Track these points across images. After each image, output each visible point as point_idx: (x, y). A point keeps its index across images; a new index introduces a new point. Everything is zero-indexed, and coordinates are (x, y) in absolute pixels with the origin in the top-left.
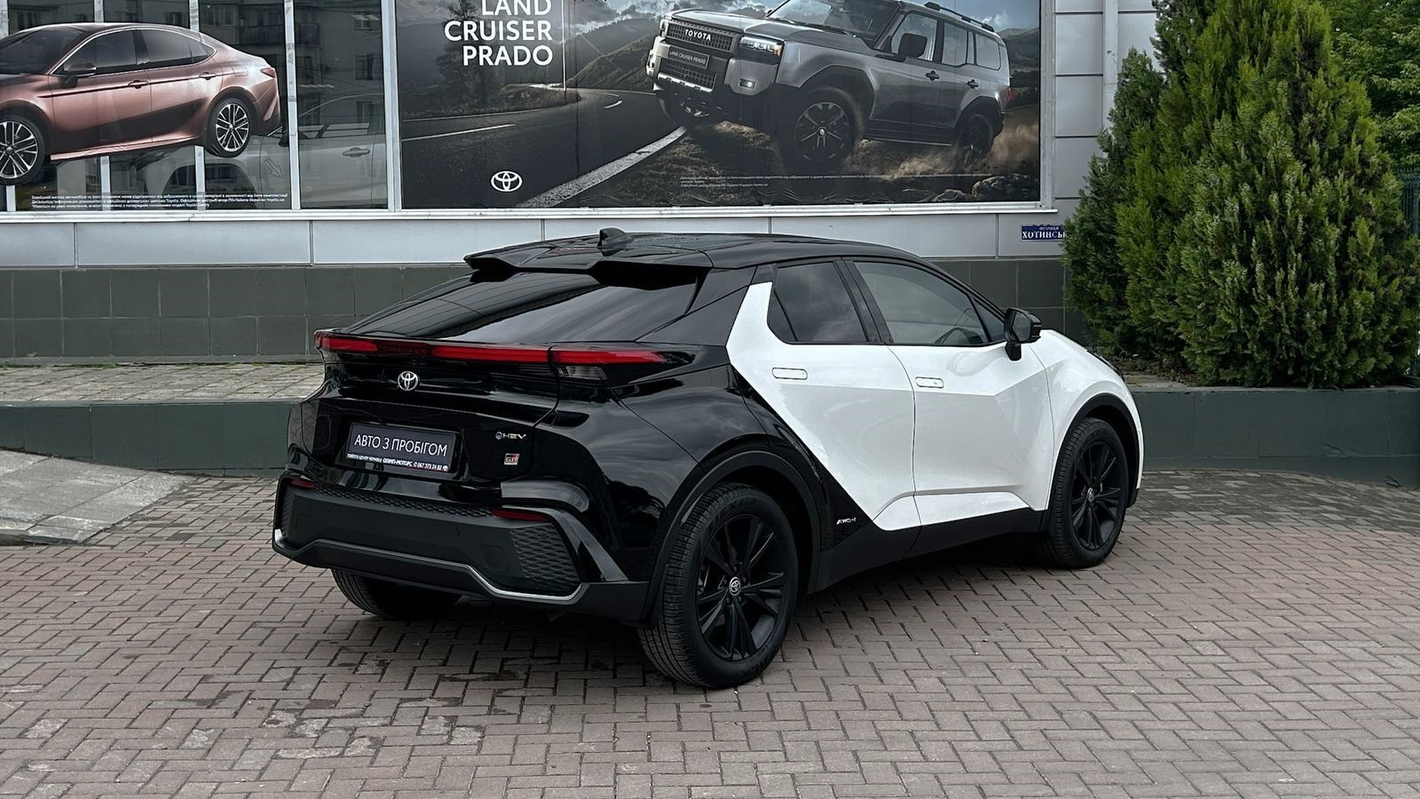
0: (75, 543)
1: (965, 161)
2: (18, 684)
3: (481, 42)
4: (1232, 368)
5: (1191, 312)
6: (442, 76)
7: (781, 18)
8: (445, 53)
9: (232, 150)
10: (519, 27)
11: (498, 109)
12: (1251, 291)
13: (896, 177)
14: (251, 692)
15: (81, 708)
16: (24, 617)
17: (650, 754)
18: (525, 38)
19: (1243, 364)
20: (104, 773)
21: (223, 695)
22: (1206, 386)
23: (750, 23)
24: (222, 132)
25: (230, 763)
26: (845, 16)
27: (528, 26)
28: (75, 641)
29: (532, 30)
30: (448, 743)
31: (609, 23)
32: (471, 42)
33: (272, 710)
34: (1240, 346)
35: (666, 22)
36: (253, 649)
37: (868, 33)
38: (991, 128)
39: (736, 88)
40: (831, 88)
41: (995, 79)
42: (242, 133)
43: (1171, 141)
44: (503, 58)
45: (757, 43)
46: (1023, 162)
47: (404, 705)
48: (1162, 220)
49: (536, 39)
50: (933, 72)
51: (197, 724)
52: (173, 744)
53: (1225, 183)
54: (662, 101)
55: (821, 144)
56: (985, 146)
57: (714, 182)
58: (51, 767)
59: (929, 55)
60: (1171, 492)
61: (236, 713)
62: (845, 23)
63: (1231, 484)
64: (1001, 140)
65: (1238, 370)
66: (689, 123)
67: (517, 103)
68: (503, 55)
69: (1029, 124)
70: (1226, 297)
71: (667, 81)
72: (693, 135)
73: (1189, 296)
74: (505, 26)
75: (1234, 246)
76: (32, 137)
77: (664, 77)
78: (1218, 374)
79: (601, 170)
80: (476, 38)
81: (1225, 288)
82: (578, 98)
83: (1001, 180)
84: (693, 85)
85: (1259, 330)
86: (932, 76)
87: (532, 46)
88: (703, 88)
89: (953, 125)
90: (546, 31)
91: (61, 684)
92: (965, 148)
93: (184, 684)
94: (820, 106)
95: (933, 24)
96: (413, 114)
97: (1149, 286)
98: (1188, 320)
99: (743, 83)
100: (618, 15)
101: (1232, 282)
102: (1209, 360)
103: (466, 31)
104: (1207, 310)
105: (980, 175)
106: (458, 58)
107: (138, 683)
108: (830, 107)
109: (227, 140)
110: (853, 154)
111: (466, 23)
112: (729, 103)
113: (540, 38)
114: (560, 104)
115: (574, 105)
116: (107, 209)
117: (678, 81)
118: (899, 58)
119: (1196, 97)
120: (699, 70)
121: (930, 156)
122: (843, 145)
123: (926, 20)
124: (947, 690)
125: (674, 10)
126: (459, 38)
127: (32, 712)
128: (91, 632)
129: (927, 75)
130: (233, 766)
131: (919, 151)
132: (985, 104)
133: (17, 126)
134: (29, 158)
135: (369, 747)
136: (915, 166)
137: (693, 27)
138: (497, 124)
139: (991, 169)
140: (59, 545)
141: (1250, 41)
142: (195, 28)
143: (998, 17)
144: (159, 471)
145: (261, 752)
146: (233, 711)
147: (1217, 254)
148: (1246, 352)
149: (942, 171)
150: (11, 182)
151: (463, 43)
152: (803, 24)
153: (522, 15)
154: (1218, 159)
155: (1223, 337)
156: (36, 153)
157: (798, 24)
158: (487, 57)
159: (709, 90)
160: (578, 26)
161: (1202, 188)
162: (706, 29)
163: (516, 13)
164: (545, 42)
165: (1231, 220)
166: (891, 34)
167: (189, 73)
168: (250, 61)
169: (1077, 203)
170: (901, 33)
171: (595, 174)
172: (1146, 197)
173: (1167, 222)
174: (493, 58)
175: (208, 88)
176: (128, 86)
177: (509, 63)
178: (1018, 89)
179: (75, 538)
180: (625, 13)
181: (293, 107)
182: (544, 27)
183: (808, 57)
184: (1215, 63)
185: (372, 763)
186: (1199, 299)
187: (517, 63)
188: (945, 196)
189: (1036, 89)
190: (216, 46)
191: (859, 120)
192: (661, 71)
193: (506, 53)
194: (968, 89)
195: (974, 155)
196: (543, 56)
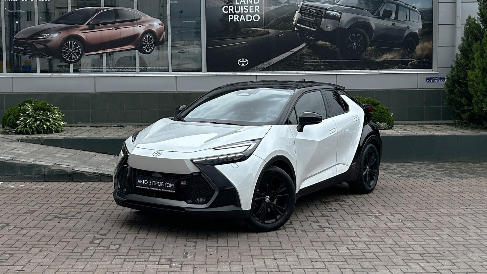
1: (406, 55)
3: (235, 13)
6: (221, 25)
7: (341, 4)
8: (222, 17)
9: (148, 51)
10: (248, 8)
11: (240, 37)
13: (381, 60)
18: (250, 12)
23: (330, 6)
24: (145, 45)
26: (363, 3)
27: (251, 8)
29: (253, 9)
30: (325, 231)
31: (280, 6)
32: (231, 13)
35: (300, 6)
37: (371, 9)
38: (415, 43)
39: (324, 29)
40: (358, 29)
41: (416, 26)
42: (152, 45)
44: (242, 19)
45: (332, 13)
46: (426, 55)
49: (254, 12)
50: (394, 23)
54: (298, 34)
55: (354, 48)
56: (413, 49)
57: (316, 62)
59: (393, 17)
62: (363, 6)
64: (419, 47)
66: (308, 41)
67: (247, 34)
68: (242, 18)
69: (428, 41)
71: (300, 27)
72: (309, 46)
74: (243, 8)
76: (79, 47)
77: (299, 25)
79: (278, 57)
80: (233, 12)
82: (268, 33)
83: (418, 61)
84: (309, 28)
86: (394, 24)
87: (252, 15)
88: (312, 29)
89: (402, 42)
90: (258, 9)
92: (406, 50)
94: (354, 35)
95: (395, 6)
96: (211, 39)
97: (482, 99)
99: (327, 27)
100: (283, 3)
103: (230, 10)
105: (411, 59)
106: (227, 19)
108: (358, 35)
109: (146, 48)
110: (366, 52)
111: (230, 7)
112: (322, 34)
113: (256, 12)
114: (262, 35)
115: (267, 35)
116: (105, 72)
117: (304, 26)
118: (383, 18)
120: (311, 23)
121: (393, 53)
122: (362, 49)
123: (392, 5)
125: (303, 2)
126: (227, 12)
129: (392, 24)
131: (389, 51)
132: (413, 34)
133: (74, 43)
134: (78, 54)
136: (388, 56)
137: (309, 7)
138: (239, 42)
139: (415, 57)
142: (136, 9)
143: (417, 4)
149: (397, 58)
150: (71, 63)
151: (228, 14)
152: (348, 6)
153: (249, 4)
156: (80, 52)
157: (347, 6)
158: (237, 18)
159: (315, 30)
160: (269, 7)
162: (314, 8)
163: (247, 3)
164: (257, 13)
166: (379, 10)
167: (134, 24)
168: (154, 20)
169: (450, 70)
170: (383, 9)
171: (274, 59)
172: (479, 68)
174: (239, 19)
175: (140, 30)
176: (113, 29)
177: (245, 21)
178: (425, 29)
180: (285, 3)
181: (169, 36)
182: (257, 8)
183: (350, 18)
187: (247, 20)
188: (398, 67)
189: (431, 29)
190: (143, 15)
191: (368, 40)
192: (298, 23)
193: (243, 17)
194: (407, 29)
195: (409, 52)
196: (256, 18)
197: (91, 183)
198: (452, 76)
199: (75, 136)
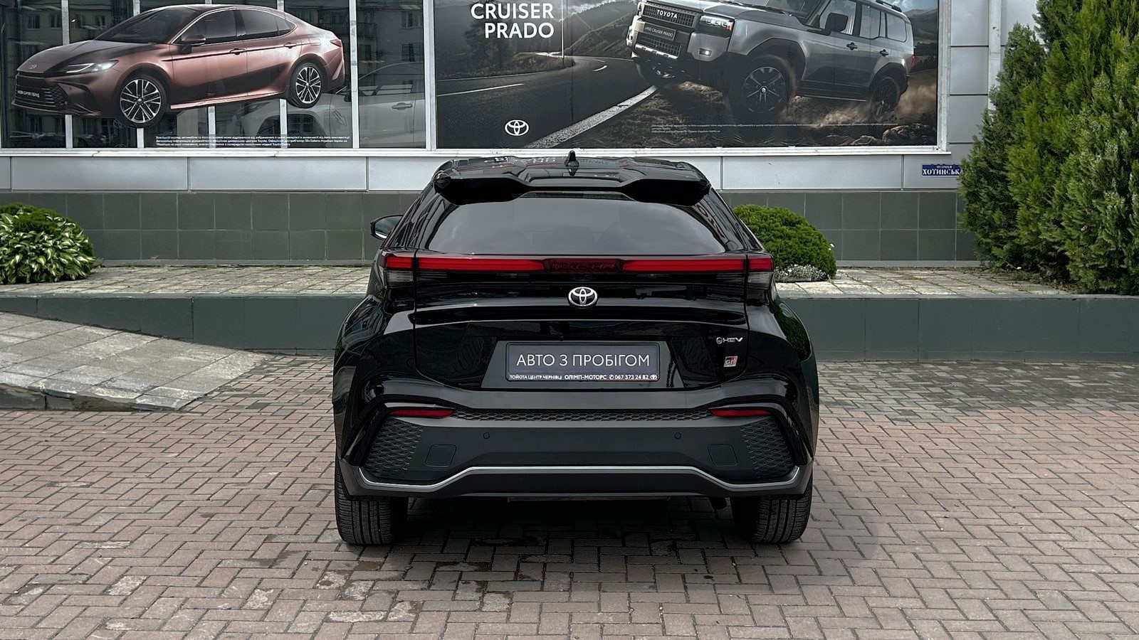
0: (173, 410)
1: (877, 114)
2: (110, 540)
3: (499, 20)
4: (1109, 279)
5: (1075, 234)
6: (469, 46)
8: (471, 28)
9: (306, 102)
10: (528, 9)
11: (511, 72)
12: (1127, 217)
13: (822, 125)
14: (308, 552)
15: (160, 566)
16: (123, 475)
17: (664, 627)
18: (533, 17)
19: (1119, 276)
20: (173, 633)
21: (283, 555)
22: (1087, 293)
23: (708, 5)
24: (300, 89)
25: (286, 625)
27: (535, 8)
28: (162, 499)
29: (538, 11)
30: (480, 610)
31: (598, 5)
32: (491, 20)
33: (325, 571)
34: (1116, 262)
35: (642, 4)
36: (311, 511)
37: (801, 12)
38: (898, 88)
39: (696, 55)
40: (770, 56)
41: (903, 49)
42: (316, 89)
43: (1054, 95)
44: (516, 33)
45: (713, 20)
46: (923, 114)
47: (441, 569)
48: (1048, 160)
49: (542, 17)
50: (852, 44)
51: (259, 584)
52: (236, 604)
53: (1105, 129)
54: (638, 66)
55: (763, 99)
56: (893, 102)
57: (678, 129)
58: (127, 626)
59: (849, 30)
60: (1066, 381)
61: (294, 574)
62: (783, 5)
63: (1113, 374)
64: (906, 97)
65: (1114, 281)
66: (660, 83)
67: (526, 67)
68: (515, 30)
69: (928, 84)
70: (1106, 220)
71: (642, 50)
72: (662, 92)
73: (1074, 221)
74: (517, 7)
75: (1114, 180)
76: (157, 91)
77: (640, 47)
78: (1097, 283)
79: (594, 118)
80: (495, 17)
81: (1106, 214)
82: (573, 63)
83: (905, 129)
84: (662, 54)
85: (1133, 248)
86: (852, 47)
87: (538, 23)
88: (670, 56)
89: (868, 85)
90: (549, 12)
91: (147, 541)
92: (877, 103)
93: (249, 543)
94: (762, 70)
95: (853, 5)
96: (446, 76)
97: (1038, 212)
98: (1072, 240)
99: (702, 51)
101: (1113, 209)
102: (1091, 272)
103: (488, 11)
104: (1089, 232)
105: (889, 125)
106: (481, 32)
107: (212, 541)
108: (771, 70)
109: (304, 95)
110: (788, 107)
111: (487, 5)
112: (690, 67)
113: (544, 17)
114: (559, 68)
115: (570, 69)
116: (213, 147)
117: (651, 50)
118: (826, 33)
119: (1075, 60)
120: (668, 41)
121: (850, 109)
122: (780, 100)
123: (848, 3)
124: (924, 566)
126: (482, 17)
127: (117, 569)
128: (176, 491)
129: (848, 46)
130: (288, 628)
131: (841, 105)
132: (894, 69)
133: (145, 83)
134: (154, 108)
135: (410, 611)
136: (837, 117)
137: (664, 8)
138: (510, 84)
139: (898, 120)
140: (159, 412)
141: (1121, 15)
142: (281, 8)
144: (246, 350)
145: (314, 614)
146: (291, 571)
147: (1098, 186)
148: (1122, 266)
149: (858, 121)
150: (140, 126)
151: (485, 21)
152: (750, 6)
154: (1098, 109)
155: (1102, 254)
156: (160, 103)
157: (746, 5)
158: (503, 31)
159: (675, 57)
160: (574, 7)
161: (1085, 133)
162: (673, 10)
164: (548, 20)
165: (1111, 159)
166: (819, 13)
167: (276, 43)
168: (321, 34)
169: (971, 147)
170: (827, 12)
171: (585, 122)
172: (1033, 140)
173: (1053, 161)
174: (508, 32)
175: (290, 55)
176: (230, 53)
177: (520, 36)
178: (920, 57)
179: (174, 405)
181: (354, 70)
183: (753, 32)
184: (1092, 33)
185: (412, 628)
186: (1082, 223)
187: (526, 36)
188: (861, 141)
189: (935, 57)
190: (298, 23)
191: (793, 81)
192: (638, 42)
193: (517, 28)
194: (879, 57)
195: (885, 108)
196: (546, 31)
197: (18, 414)
198: (976, 161)
199: (91, 289)
